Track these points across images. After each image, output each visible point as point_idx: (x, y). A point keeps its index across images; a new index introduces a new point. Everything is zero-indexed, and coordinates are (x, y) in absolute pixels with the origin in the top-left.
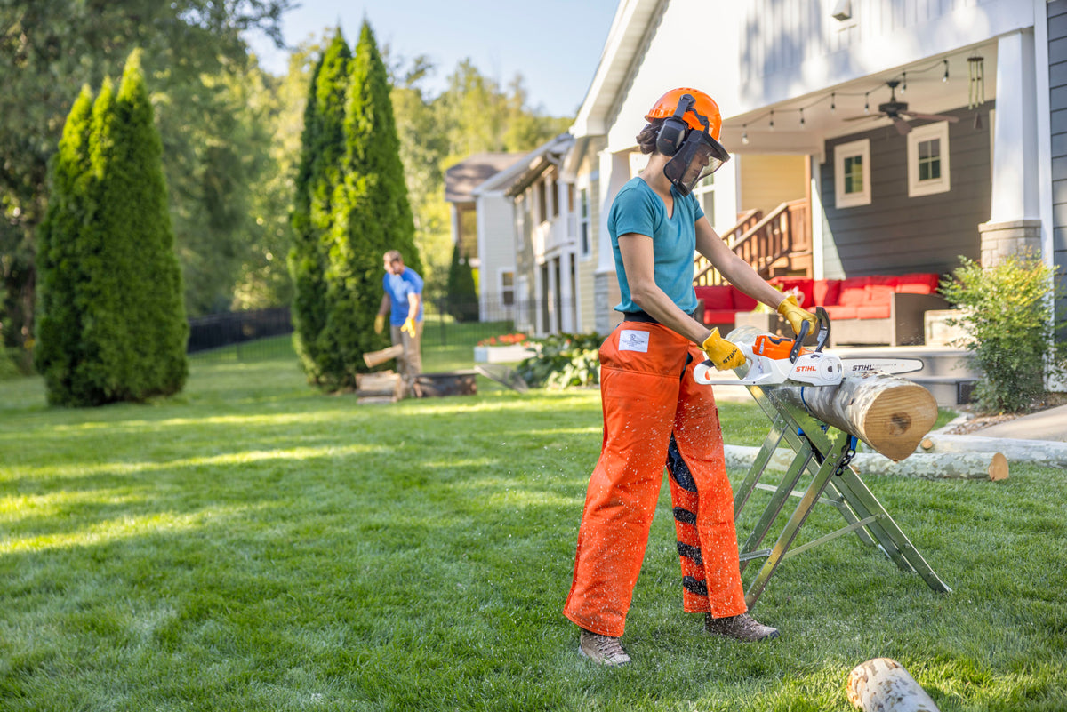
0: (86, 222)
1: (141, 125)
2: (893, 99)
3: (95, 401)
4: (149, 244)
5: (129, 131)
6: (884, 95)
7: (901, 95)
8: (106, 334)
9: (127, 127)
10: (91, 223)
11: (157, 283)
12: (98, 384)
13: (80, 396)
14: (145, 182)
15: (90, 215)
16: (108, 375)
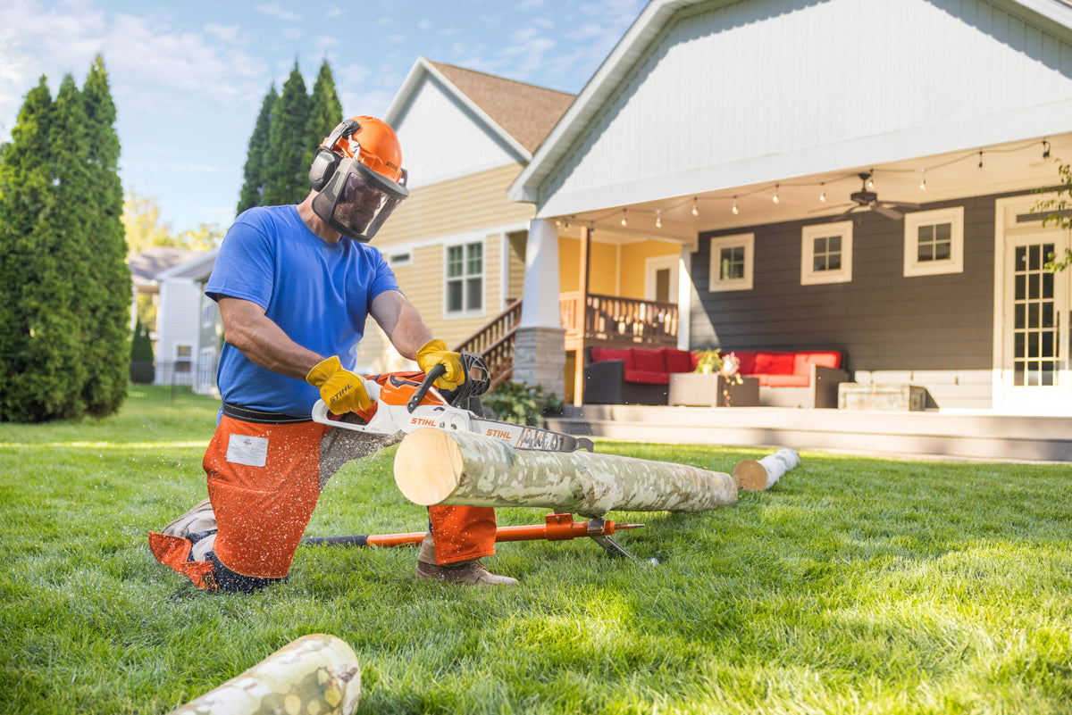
0: (41, 216)
1: (106, 122)
2: (864, 189)
3: (31, 417)
4: (109, 251)
5: (93, 127)
6: (857, 186)
7: (870, 186)
8: (59, 342)
9: (92, 122)
10: (47, 219)
11: (112, 293)
12: (40, 397)
13: (16, 409)
14: (107, 184)
15: (47, 211)
16: (54, 389)
